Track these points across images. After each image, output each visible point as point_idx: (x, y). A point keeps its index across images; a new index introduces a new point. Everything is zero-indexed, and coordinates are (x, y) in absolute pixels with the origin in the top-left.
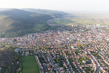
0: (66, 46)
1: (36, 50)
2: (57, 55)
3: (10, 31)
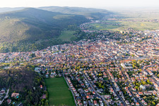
0: (112, 63)
1: (67, 70)
2: (98, 76)
3: (25, 42)
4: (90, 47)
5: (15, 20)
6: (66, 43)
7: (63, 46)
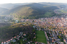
1: (45, 28)
2: (59, 33)
4: (57, 20)
5: (29, 7)
6: (47, 17)
7: (45, 18)
